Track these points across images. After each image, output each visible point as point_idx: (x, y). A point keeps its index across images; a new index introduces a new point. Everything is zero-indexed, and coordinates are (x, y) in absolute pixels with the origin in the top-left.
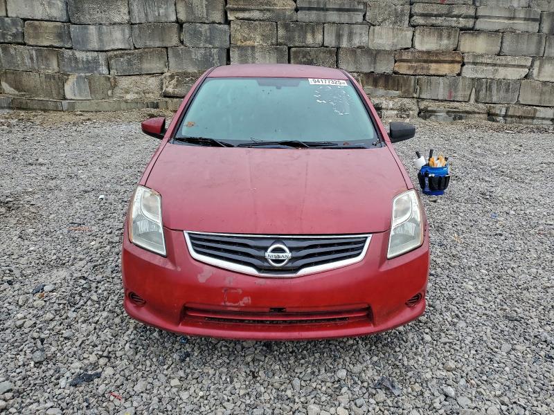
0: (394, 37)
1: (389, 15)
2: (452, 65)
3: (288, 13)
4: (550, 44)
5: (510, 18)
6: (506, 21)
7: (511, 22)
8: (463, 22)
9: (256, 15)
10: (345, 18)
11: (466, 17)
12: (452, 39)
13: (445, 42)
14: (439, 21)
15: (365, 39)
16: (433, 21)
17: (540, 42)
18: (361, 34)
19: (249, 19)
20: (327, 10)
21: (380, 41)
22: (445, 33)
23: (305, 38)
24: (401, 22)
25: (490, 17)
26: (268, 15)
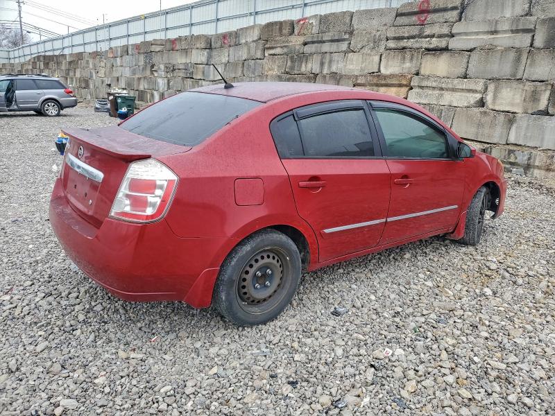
0: (363, 62)
1: (368, 41)
2: (400, 88)
3: (297, 48)
4: (533, 61)
5: (493, 33)
6: (485, 37)
7: (493, 36)
8: (435, 43)
9: (278, 51)
10: (334, 47)
11: (440, 36)
12: (414, 62)
13: (408, 65)
14: (410, 43)
15: (341, 65)
16: (404, 43)
17: (518, 60)
18: (338, 61)
19: (274, 55)
20: (324, 42)
21: (351, 67)
22: (408, 55)
23: (301, 67)
24: (378, 47)
25: (466, 34)
26: (285, 50)
